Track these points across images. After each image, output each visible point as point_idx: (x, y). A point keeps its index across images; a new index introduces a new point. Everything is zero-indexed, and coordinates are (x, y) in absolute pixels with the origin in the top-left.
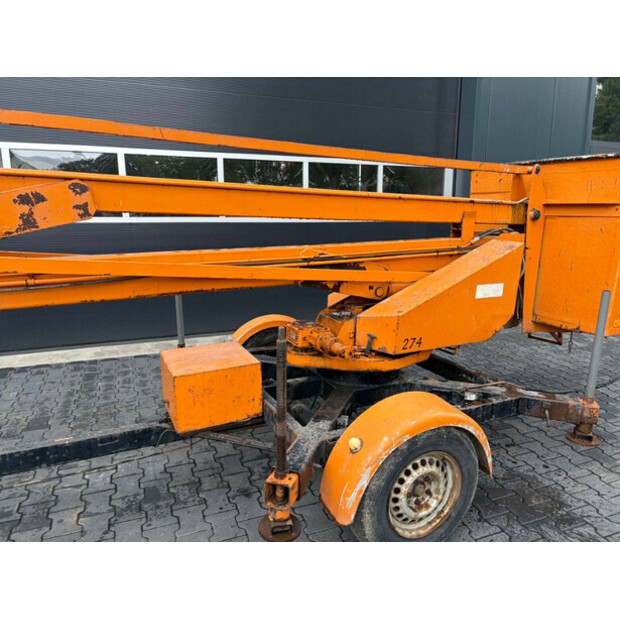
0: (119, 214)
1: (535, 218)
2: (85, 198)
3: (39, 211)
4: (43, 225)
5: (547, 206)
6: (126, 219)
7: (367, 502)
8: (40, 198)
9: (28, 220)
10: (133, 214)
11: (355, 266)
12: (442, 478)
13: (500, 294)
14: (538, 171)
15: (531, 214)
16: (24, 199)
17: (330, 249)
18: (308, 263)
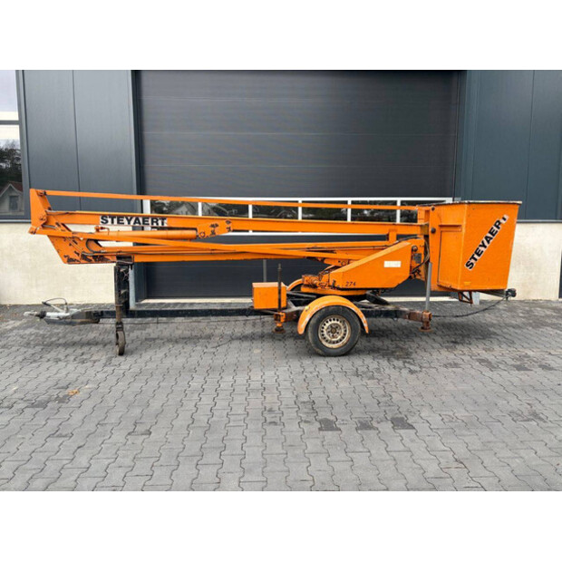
0: (247, 231)
1: (434, 232)
2: (230, 225)
3: (217, 230)
4: (217, 234)
5: (441, 226)
6: (251, 233)
7: (310, 328)
8: (217, 225)
9: (213, 233)
10: (254, 231)
11: (332, 252)
12: (342, 327)
13: (399, 266)
14: (433, 209)
15: (430, 230)
16: (212, 226)
17: (320, 245)
18: (309, 250)
